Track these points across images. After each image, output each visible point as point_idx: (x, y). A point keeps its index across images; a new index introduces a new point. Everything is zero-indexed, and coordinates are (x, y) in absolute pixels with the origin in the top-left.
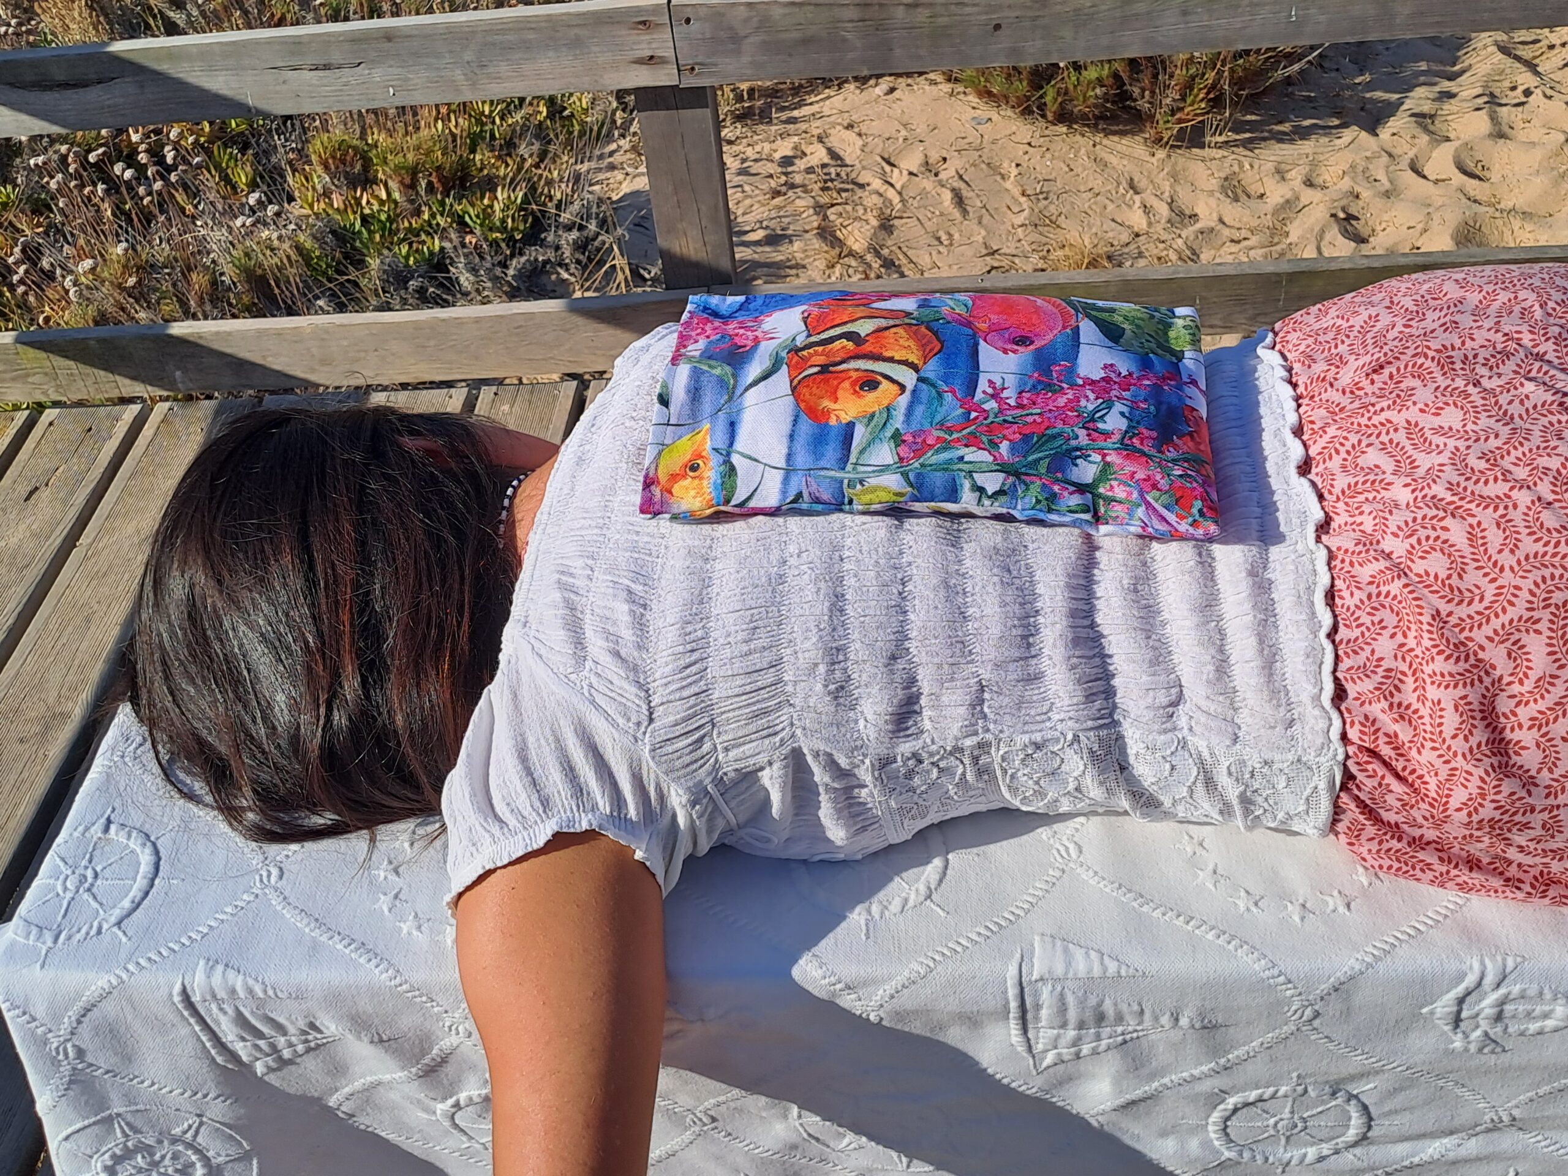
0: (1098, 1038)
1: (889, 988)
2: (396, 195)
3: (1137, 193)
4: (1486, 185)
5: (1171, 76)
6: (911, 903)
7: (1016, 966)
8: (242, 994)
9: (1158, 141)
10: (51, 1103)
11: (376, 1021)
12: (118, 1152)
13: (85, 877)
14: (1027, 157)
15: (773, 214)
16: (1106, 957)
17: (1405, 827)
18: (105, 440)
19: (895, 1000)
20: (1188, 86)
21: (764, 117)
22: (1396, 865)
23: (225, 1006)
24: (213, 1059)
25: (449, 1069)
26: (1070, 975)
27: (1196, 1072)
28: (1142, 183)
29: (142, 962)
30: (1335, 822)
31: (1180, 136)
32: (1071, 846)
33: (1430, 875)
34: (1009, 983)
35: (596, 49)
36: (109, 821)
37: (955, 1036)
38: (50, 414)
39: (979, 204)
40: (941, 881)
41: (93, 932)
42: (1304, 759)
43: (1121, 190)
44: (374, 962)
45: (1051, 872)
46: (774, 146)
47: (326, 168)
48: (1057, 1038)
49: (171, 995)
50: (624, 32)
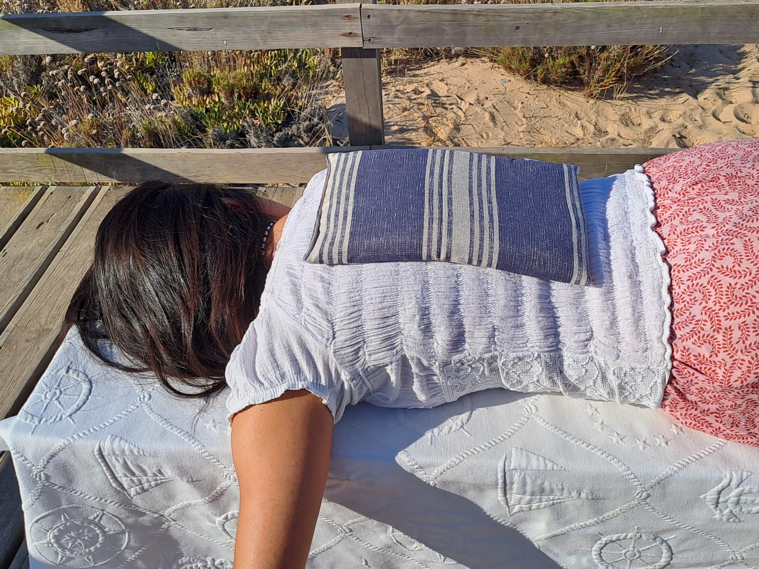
0: (541, 501)
1: (440, 469)
2: (223, 100)
3: (579, 119)
4: (749, 125)
5: (599, 64)
6: (453, 429)
7: (503, 462)
8: (127, 452)
9: (591, 95)
10: (31, 502)
11: (191, 470)
12: (61, 528)
13: (56, 393)
14: (527, 99)
15: (403, 119)
16: (547, 461)
17: (699, 404)
18: (77, 202)
19: (442, 475)
20: (606, 70)
21: (402, 73)
22: (694, 423)
23: (119, 458)
24: (111, 485)
25: (224, 499)
26: (529, 468)
27: (588, 523)
28: (582, 115)
29: (81, 434)
30: (664, 400)
31: (602, 94)
32: (533, 407)
33: (710, 429)
34: (499, 470)
35: (325, 28)
36: (69, 368)
37: (471, 495)
38: (51, 189)
39: (502, 120)
40: (468, 420)
41: (58, 419)
42: (651, 368)
43: (572, 118)
44: (192, 441)
45: (522, 419)
46: (405, 87)
47: (190, 85)
48: (521, 499)
49: (93, 451)
50: (338, 20)
